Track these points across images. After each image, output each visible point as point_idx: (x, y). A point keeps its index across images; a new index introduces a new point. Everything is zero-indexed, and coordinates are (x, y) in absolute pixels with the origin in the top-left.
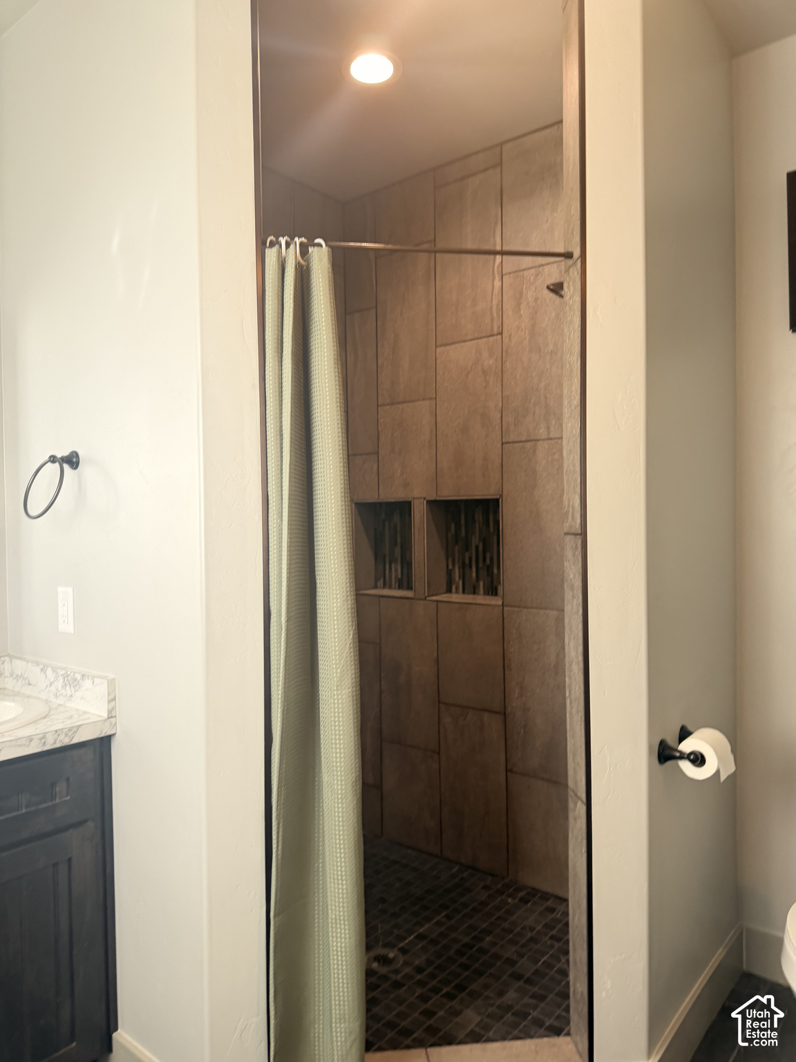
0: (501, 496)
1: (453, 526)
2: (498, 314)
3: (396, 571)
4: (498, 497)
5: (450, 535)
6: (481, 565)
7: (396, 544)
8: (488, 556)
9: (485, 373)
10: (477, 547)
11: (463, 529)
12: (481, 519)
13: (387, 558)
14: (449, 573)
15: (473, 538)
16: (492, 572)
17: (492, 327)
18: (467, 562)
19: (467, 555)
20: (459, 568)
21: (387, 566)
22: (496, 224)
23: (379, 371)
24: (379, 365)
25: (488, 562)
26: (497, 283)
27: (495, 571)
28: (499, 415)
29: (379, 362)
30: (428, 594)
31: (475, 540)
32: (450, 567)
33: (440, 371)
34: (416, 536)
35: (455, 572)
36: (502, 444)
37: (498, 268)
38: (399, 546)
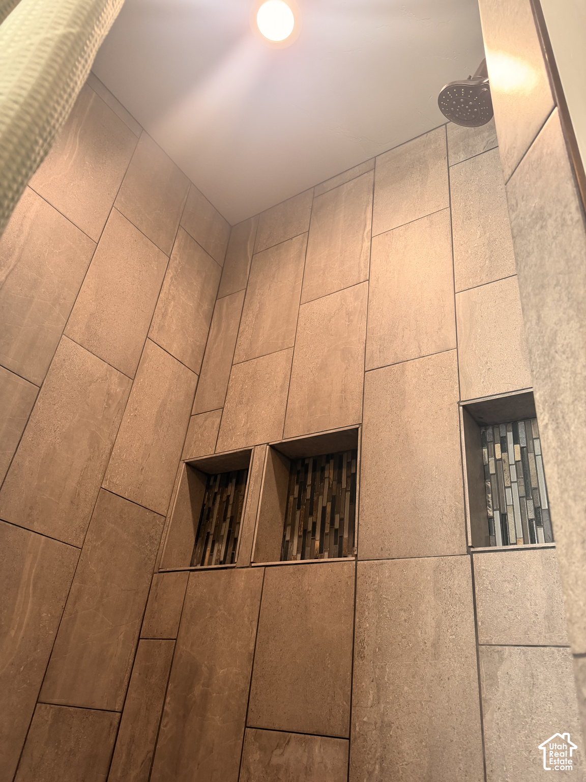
0: (361, 424)
1: (297, 488)
2: (365, 267)
3: (219, 551)
4: (357, 426)
5: (291, 499)
6: (327, 531)
7: (225, 520)
8: (337, 517)
9: (348, 314)
10: (324, 508)
11: (309, 490)
12: (331, 477)
13: (211, 538)
14: (285, 545)
15: (321, 497)
16: (342, 537)
17: (359, 277)
18: (310, 528)
19: (310, 521)
20: (299, 537)
21: (209, 549)
22: (367, 206)
23: (239, 336)
24: (240, 331)
25: (337, 526)
26: (367, 244)
27: (346, 536)
28: (363, 346)
29: (241, 328)
30: (254, 559)
31: (323, 501)
32: (288, 538)
33: (301, 323)
34: (251, 488)
35: (292, 544)
36: (365, 372)
37: (367, 234)
38: (228, 521)
